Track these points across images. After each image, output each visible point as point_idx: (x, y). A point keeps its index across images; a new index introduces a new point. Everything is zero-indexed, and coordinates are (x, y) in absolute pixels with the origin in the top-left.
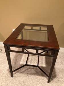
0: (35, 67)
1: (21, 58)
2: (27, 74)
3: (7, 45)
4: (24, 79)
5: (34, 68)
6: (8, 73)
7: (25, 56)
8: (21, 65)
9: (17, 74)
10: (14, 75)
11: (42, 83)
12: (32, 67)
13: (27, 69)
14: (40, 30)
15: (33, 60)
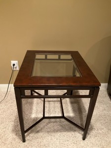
0: (58, 120)
1: (31, 109)
2: (48, 132)
3: (19, 88)
4: (45, 141)
5: (56, 122)
6: (15, 137)
7: (38, 104)
8: (34, 120)
9: (31, 135)
10: (26, 139)
11: (75, 142)
12: (53, 120)
13: (45, 124)
14: (59, 59)
15: (53, 109)
